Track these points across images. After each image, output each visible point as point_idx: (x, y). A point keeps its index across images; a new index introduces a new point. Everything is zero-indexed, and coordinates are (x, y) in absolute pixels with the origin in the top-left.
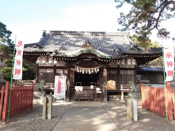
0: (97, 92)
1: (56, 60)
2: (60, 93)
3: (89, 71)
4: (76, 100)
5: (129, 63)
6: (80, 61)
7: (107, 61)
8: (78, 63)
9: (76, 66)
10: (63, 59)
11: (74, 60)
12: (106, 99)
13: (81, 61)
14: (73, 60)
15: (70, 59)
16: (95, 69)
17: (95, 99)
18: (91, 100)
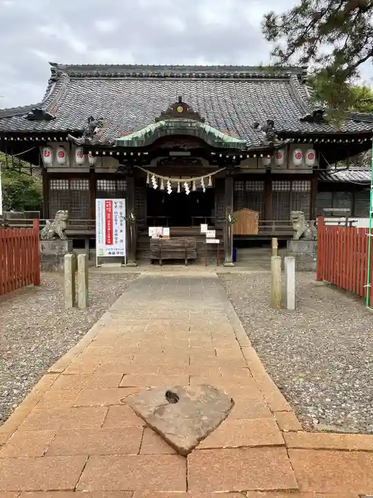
0: (208, 241)
1: (94, 155)
2: (111, 243)
3: (186, 185)
4: (154, 262)
5: (297, 161)
6: (159, 159)
7: (234, 158)
8: (154, 163)
9: (149, 172)
10: (111, 153)
11: (141, 154)
12: (229, 258)
13: (163, 158)
14: (139, 154)
15: (132, 154)
16: (202, 181)
17: (203, 259)
18: (191, 261)
